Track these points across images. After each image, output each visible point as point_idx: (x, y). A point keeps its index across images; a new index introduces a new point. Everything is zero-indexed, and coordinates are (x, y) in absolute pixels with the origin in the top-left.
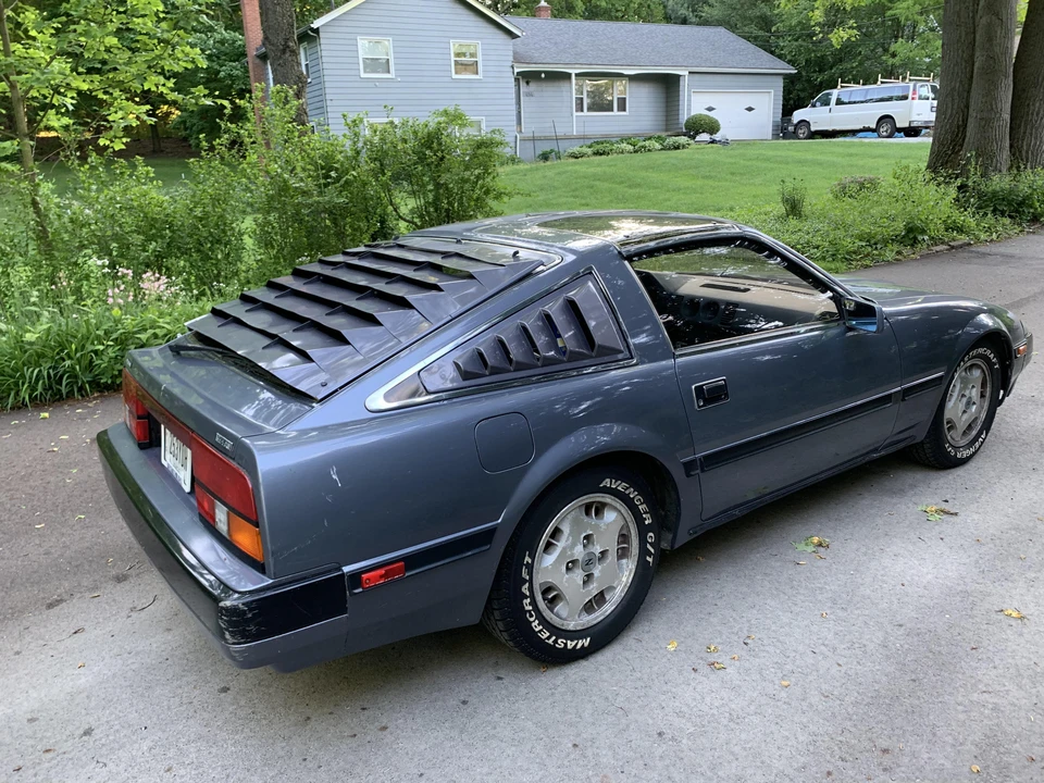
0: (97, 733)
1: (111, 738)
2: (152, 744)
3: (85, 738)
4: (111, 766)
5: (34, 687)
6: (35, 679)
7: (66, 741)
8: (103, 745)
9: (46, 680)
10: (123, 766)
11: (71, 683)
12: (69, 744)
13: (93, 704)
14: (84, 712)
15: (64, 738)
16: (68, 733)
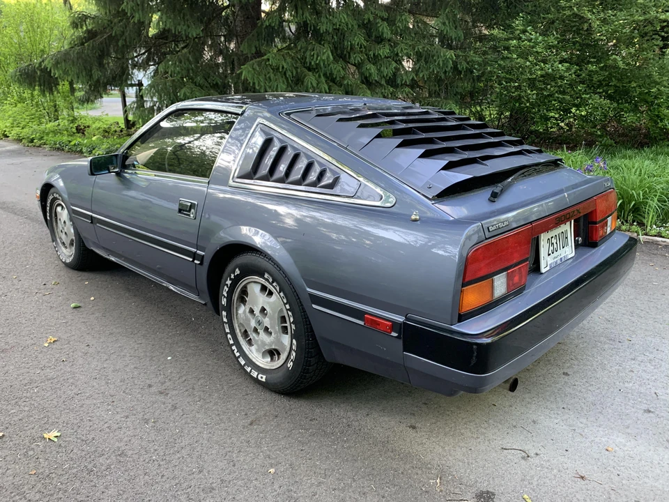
0: (645, 407)
1: (640, 400)
2: (626, 383)
3: (652, 410)
4: (653, 390)
5: (652, 463)
6: (646, 468)
7: (663, 417)
8: (647, 400)
9: (640, 460)
10: (649, 387)
11: (628, 444)
12: (662, 414)
13: (629, 422)
14: (639, 422)
15: (662, 419)
16: (658, 420)
